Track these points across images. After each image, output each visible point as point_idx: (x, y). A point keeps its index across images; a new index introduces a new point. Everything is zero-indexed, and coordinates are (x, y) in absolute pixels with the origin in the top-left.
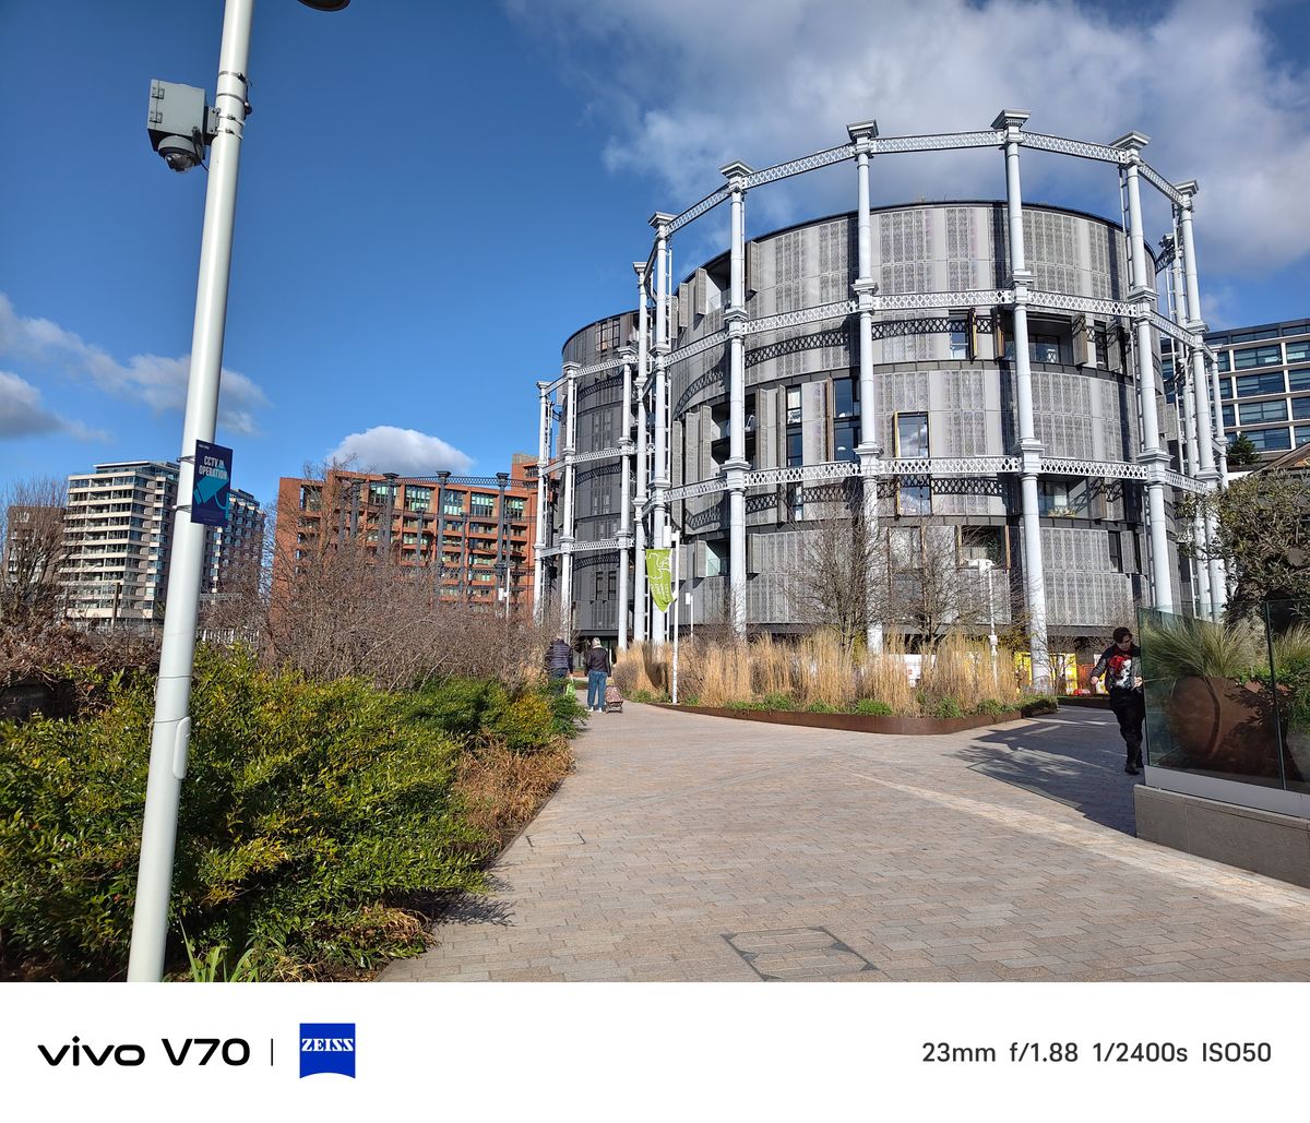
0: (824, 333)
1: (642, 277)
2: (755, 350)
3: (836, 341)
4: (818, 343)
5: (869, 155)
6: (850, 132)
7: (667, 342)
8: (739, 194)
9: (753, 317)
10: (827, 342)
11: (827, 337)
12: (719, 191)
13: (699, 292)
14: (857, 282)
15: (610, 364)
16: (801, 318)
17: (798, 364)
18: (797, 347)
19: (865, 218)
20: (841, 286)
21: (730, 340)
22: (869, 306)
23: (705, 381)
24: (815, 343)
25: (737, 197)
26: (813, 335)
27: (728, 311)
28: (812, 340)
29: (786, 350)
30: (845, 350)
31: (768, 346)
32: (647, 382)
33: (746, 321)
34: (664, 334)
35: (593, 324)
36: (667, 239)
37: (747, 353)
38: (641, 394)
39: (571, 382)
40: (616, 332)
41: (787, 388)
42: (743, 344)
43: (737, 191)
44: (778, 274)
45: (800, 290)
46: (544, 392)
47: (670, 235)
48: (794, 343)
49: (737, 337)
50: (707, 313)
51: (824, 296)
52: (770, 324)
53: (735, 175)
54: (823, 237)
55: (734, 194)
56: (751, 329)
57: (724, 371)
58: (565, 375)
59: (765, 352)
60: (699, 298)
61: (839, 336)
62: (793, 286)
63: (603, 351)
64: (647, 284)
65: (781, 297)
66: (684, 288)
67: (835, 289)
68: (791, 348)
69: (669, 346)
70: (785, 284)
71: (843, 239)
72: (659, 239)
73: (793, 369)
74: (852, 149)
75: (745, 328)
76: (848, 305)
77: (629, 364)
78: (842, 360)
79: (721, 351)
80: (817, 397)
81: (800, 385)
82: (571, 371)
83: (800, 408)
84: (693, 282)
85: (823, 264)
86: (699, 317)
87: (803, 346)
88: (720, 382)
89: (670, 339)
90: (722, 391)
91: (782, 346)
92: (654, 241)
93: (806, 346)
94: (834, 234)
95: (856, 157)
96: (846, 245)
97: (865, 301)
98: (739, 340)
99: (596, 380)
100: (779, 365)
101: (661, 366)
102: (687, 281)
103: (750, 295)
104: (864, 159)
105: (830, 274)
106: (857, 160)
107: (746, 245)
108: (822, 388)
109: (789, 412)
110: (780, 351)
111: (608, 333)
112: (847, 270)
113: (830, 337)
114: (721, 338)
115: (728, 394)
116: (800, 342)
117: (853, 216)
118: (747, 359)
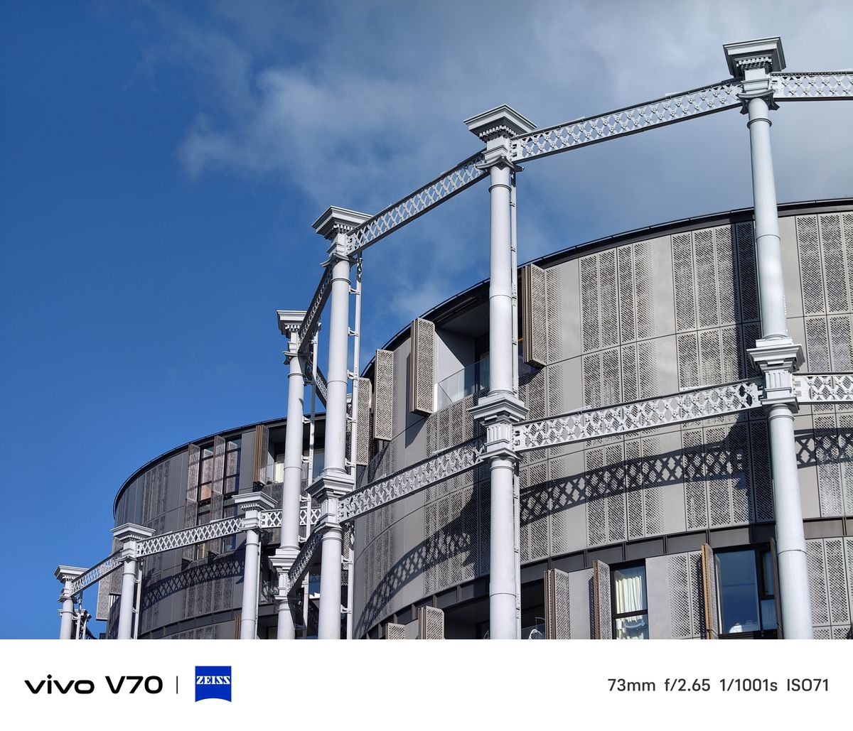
0: (690, 452)
1: (295, 341)
2: (541, 487)
3: (717, 470)
4: (679, 473)
5: (771, 102)
6: (731, 60)
7: (347, 470)
8: (506, 171)
9: (537, 416)
10: (698, 470)
11: (697, 461)
12: (464, 165)
13: (419, 366)
14: (760, 344)
15: (217, 528)
16: (641, 417)
17: (635, 516)
18: (633, 480)
19: (768, 222)
20: (722, 356)
21: (488, 462)
22: (786, 394)
23: (428, 554)
24: (672, 472)
25: (501, 176)
26: (669, 455)
27: (483, 401)
28: (665, 465)
29: (609, 485)
30: (738, 487)
31: (570, 479)
32: (300, 557)
33: (522, 423)
34: (342, 452)
35: (185, 448)
36: (352, 259)
37: (525, 493)
38: (284, 584)
39: (130, 567)
40: (232, 463)
41: (614, 567)
42: (516, 471)
43: (501, 163)
44: (589, 330)
45: (637, 361)
46: (69, 589)
47: (359, 252)
48: (627, 472)
49: (503, 456)
50: (435, 408)
51: (688, 375)
52: (573, 429)
53: (498, 134)
54: (681, 258)
55: (496, 171)
56: (534, 438)
57: (472, 532)
58: (118, 553)
59: (563, 491)
60: (419, 378)
61: (722, 458)
62: (621, 352)
63: (202, 503)
64: (305, 354)
65: (595, 377)
66: (385, 361)
67: (710, 363)
68: (620, 482)
69: (352, 478)
70: (603, 349)
71: (722, 265)
72: (336, 260)
73: (626, 527)
74: (735, 90)
75: (522, 438)
76: (742, 392)
77: (256, 530)
78: (732, 510)
79: (465, 488)
80: (680, 588)
81: (641, 563)
82: (132, 544)
83: (644, 612)
84: (405, 347)
85: (683, 309)
86: (417, 419)
87: (646, 477)
88: (463, 556)
89: (353, 463)
90: (467, 575)
91: (601, 479)
92: (324, 263)
93: (653, 477)
94: (704, 254)
95: (745, 105)
96: (729, 274)
97: (780, 383)
98: (507, 463)
99: (185, 563)
100: (595, 519)
101: (333, 520)
102: (393, 346)
103: (529, 371)
104: (759, 108)
105: (698, 330)
106: (745, 111)
107: (519, 271)
108: (690, 568)
109: (619, 622)
110: (595, 489)
111: (214, 466)
112: (732, 324)
113: (703, 461)
114: (465, 459)
115: (483, 582)
116: (639, 470)
117: (743, 220)
118: (524, 506)
